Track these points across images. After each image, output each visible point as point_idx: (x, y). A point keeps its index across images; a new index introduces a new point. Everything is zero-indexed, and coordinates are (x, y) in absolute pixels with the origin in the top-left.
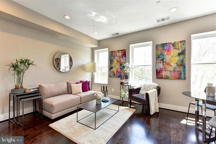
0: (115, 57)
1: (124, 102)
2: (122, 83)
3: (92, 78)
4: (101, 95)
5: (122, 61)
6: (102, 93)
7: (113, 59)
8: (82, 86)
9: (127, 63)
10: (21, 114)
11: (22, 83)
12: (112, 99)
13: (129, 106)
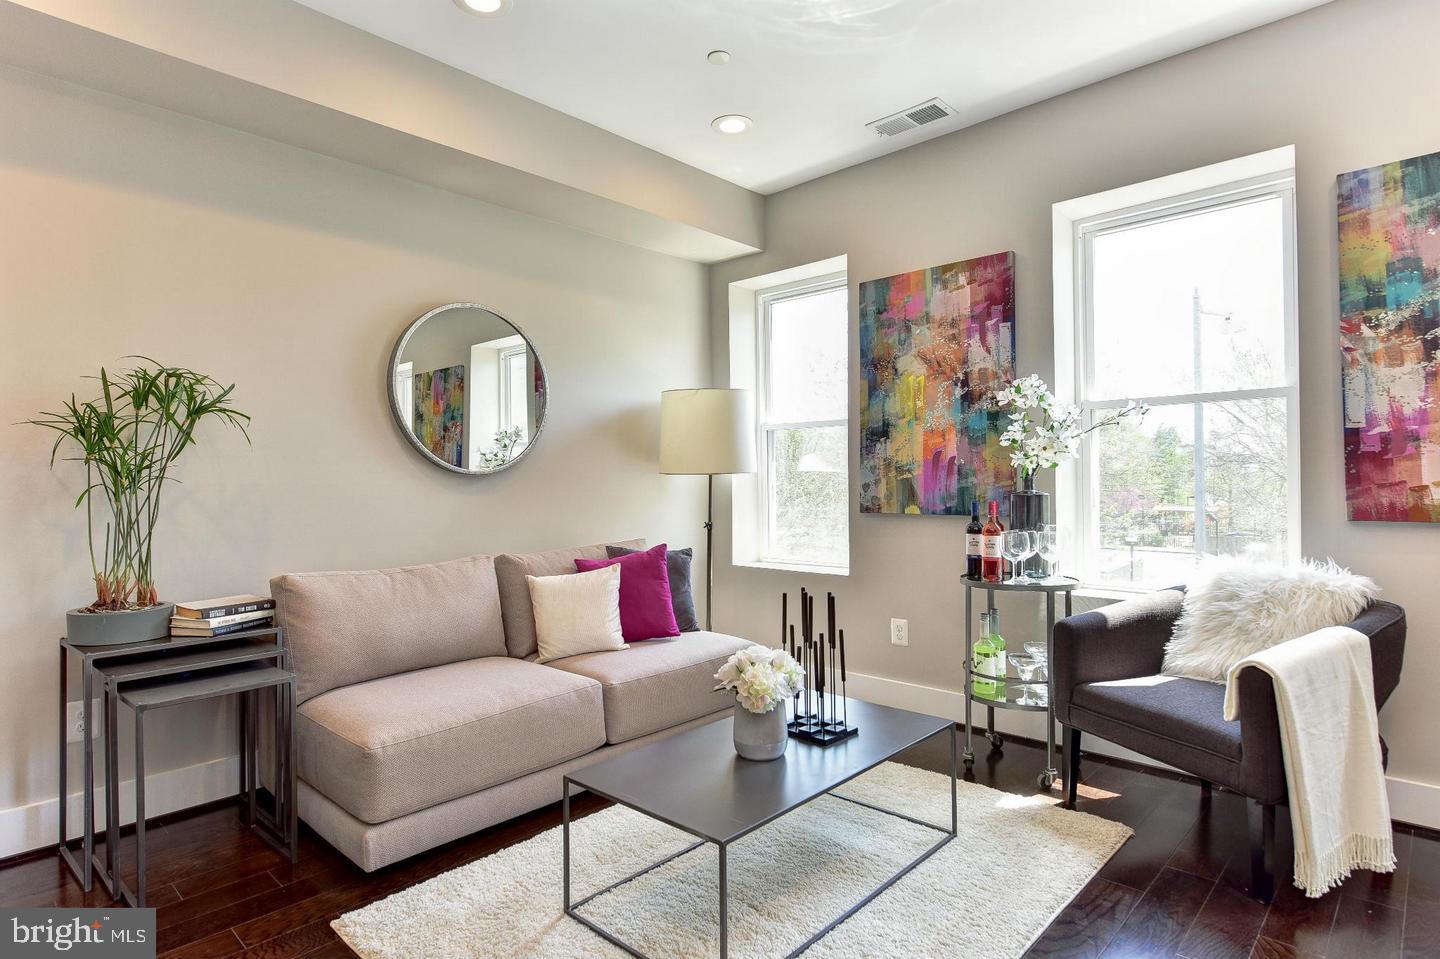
0: (916, 330)
1: (1006, 747)
2: (980, 570)
3: (709, 526)
4: (781, 677)
5: (979, 359)
6: (793, 662)
7: (888, 347)
8: (621, 591)
9: (1034, 379)
10: (127, 816)
11: (145, 564)
12: (885, 714)
13: (1058, 785)
